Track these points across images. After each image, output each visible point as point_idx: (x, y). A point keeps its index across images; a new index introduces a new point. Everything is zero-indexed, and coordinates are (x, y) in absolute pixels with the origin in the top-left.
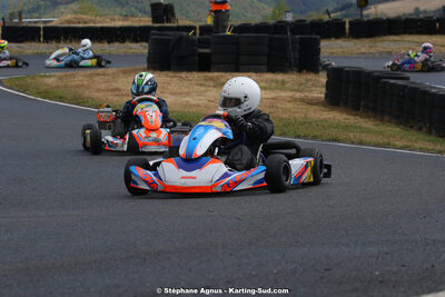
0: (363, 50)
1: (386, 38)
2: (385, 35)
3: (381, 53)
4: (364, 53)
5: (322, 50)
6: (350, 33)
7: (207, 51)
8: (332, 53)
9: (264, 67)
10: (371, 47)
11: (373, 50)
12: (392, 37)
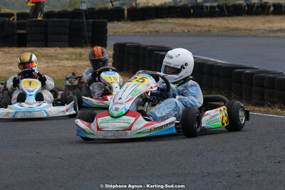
0: (138, 30)
1: (154, 21)
2: (153, 18)
3: (151, 32)
4: (139, 32)
5: (109, 30)
6: (128, 17)
7: (24, 32)
8: (115, 32)
9: (67, 44)
10: (143, 27)
11: (145, 30)
12: (159, 20)
